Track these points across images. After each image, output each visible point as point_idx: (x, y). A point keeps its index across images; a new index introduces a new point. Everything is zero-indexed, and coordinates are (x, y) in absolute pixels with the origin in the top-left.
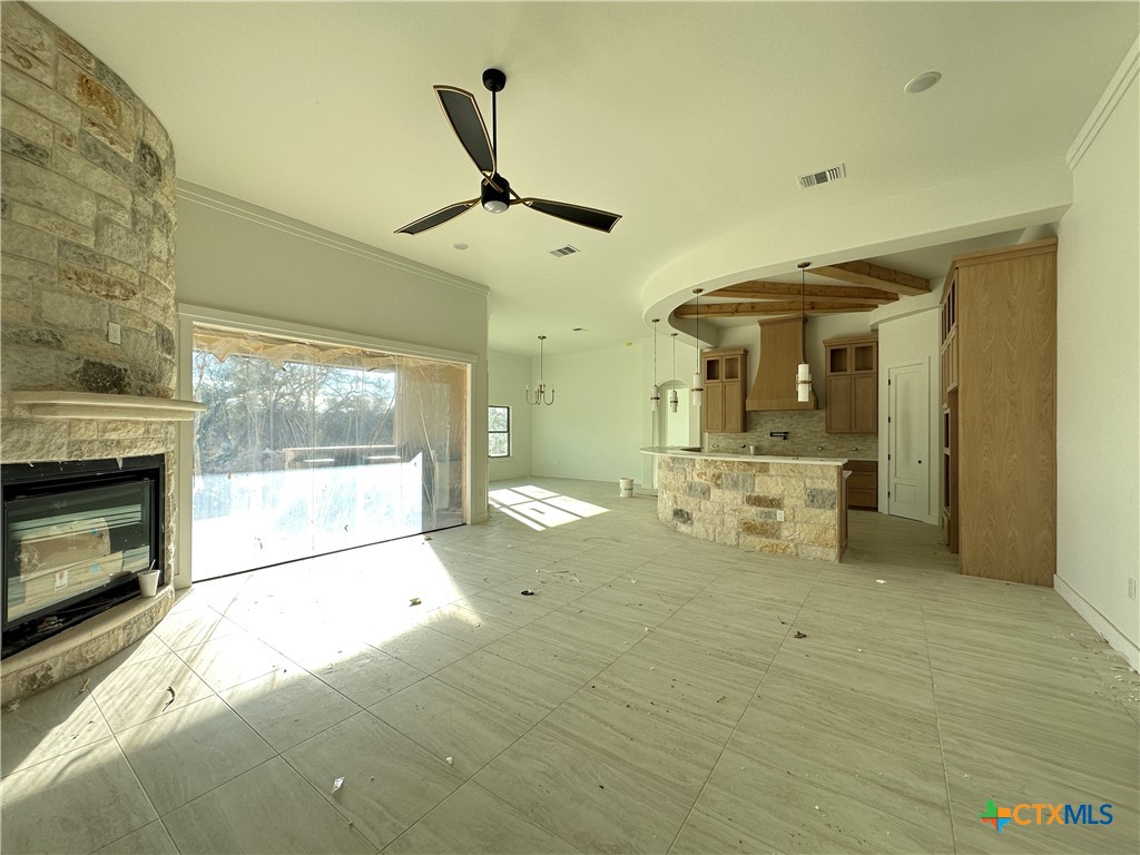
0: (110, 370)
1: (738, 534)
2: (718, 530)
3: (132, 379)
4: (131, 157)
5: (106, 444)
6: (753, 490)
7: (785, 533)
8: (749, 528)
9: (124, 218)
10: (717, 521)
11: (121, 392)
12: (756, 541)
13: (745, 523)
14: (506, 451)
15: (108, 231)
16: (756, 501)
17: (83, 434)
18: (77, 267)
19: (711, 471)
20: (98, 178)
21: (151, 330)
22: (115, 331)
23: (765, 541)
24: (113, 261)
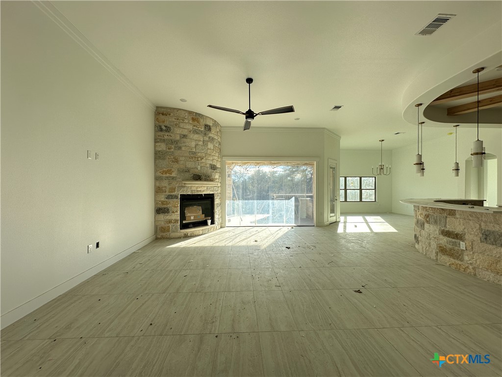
0: (198, 176)
1: (437, 253)
2: (427, 248)
3: (203, 177)
4: (203, 129)
5: (198, 191)
6: (445, 226)
7: (466, 258)
8: (442, 250)
9: (201, 143)
10: (427, 243)
11: (201, 180)
12: (446, 259)
13: (440, 247)
14: (374, 198)
15: (197, 147)
16: (447, 234)
17: (193, 189)
18: (192, 156)
19: (424, 213)
20: (196, 136)
21: (208, 165)
22: (199, 167)
23: (453, 260)
24: (199, 153)
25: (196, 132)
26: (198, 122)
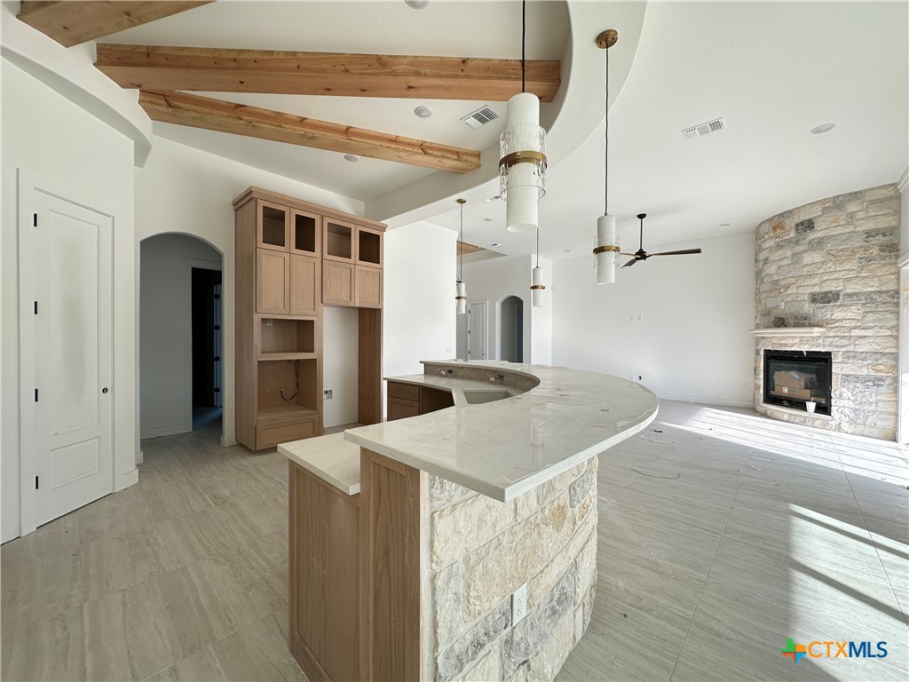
0: (782, 319)
4: (792, 234)
11: (785, 326)
24: (783, 279)
25: (779, 246)
26: (782, 228)
